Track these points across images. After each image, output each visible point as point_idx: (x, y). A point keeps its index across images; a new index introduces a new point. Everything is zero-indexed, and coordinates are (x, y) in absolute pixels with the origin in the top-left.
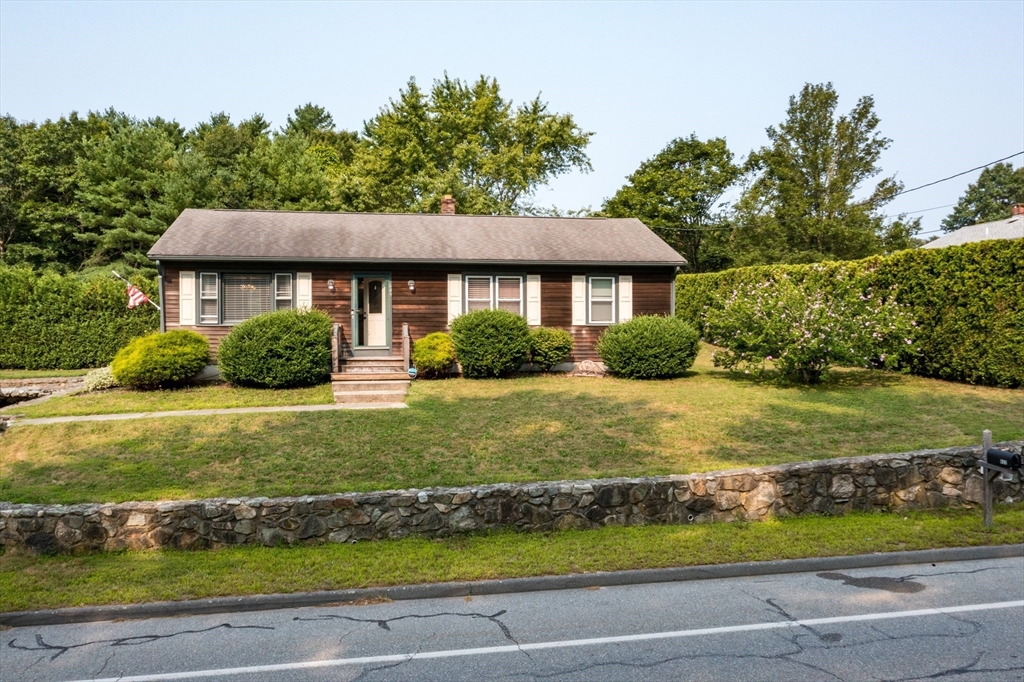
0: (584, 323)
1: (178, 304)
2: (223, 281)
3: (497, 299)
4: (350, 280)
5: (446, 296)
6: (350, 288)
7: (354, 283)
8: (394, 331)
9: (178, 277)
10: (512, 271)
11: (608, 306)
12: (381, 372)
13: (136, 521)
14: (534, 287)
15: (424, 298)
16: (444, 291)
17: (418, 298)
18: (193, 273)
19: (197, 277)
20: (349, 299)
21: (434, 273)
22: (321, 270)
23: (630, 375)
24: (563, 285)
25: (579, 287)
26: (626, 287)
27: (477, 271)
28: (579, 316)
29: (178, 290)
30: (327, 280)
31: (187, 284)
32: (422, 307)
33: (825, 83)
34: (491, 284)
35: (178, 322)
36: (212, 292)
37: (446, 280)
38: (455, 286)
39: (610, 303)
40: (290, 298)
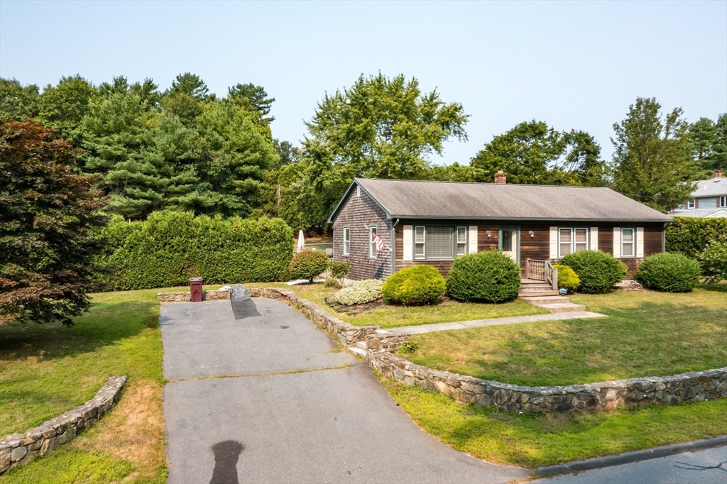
0: (619, 257)
1: (402, 247)
2: (428, 232)
3: (575, 242)
4: (498, 231)
5: (549, 240)
6: (498, 236)
7: (500, 232)
8: (521, 263)
9: (403, 230)
10: (582, 225)
11: (629, 246)
12: (540, 291)
13: (611, 394)
14: (594, 234)
15: (537, 242)
16: (547, 238)
17: (534, 242)
18: (411, 226)
19: (414, 229)
20: (497, 243)
21: (543, 226)
22: (483, 224)
23: (669, 290)
24: (608, 233)
25: (617, 235)
26: (640, 234)
27: (566, 225)
28: (618, 252)
29: (402, 237)
30: (485, 231)
31: (408, 233)
32: (536, 247)
33: (651, 98)
34: (572, 233)
35: (402, 258)
36: (422, 238)
37: (549, 230)
38: (554, 234)
39: (631, 244)
40: (465, 242)
